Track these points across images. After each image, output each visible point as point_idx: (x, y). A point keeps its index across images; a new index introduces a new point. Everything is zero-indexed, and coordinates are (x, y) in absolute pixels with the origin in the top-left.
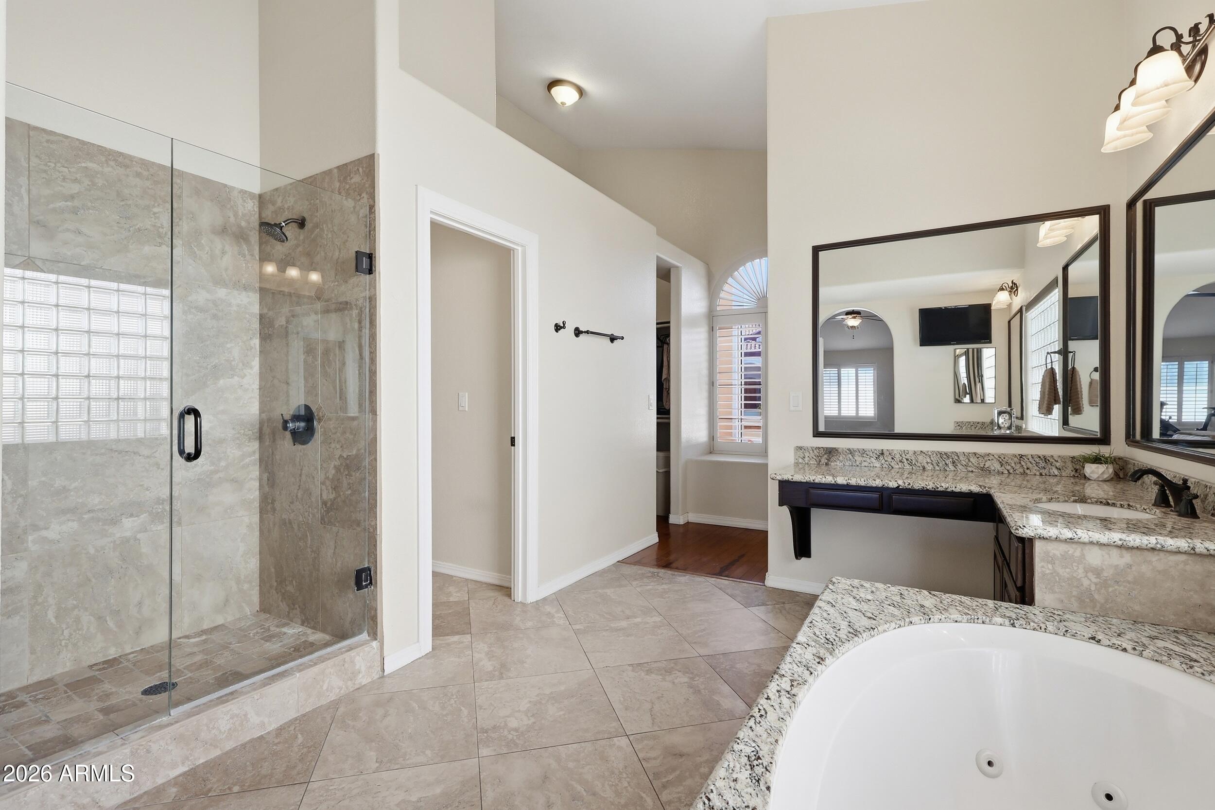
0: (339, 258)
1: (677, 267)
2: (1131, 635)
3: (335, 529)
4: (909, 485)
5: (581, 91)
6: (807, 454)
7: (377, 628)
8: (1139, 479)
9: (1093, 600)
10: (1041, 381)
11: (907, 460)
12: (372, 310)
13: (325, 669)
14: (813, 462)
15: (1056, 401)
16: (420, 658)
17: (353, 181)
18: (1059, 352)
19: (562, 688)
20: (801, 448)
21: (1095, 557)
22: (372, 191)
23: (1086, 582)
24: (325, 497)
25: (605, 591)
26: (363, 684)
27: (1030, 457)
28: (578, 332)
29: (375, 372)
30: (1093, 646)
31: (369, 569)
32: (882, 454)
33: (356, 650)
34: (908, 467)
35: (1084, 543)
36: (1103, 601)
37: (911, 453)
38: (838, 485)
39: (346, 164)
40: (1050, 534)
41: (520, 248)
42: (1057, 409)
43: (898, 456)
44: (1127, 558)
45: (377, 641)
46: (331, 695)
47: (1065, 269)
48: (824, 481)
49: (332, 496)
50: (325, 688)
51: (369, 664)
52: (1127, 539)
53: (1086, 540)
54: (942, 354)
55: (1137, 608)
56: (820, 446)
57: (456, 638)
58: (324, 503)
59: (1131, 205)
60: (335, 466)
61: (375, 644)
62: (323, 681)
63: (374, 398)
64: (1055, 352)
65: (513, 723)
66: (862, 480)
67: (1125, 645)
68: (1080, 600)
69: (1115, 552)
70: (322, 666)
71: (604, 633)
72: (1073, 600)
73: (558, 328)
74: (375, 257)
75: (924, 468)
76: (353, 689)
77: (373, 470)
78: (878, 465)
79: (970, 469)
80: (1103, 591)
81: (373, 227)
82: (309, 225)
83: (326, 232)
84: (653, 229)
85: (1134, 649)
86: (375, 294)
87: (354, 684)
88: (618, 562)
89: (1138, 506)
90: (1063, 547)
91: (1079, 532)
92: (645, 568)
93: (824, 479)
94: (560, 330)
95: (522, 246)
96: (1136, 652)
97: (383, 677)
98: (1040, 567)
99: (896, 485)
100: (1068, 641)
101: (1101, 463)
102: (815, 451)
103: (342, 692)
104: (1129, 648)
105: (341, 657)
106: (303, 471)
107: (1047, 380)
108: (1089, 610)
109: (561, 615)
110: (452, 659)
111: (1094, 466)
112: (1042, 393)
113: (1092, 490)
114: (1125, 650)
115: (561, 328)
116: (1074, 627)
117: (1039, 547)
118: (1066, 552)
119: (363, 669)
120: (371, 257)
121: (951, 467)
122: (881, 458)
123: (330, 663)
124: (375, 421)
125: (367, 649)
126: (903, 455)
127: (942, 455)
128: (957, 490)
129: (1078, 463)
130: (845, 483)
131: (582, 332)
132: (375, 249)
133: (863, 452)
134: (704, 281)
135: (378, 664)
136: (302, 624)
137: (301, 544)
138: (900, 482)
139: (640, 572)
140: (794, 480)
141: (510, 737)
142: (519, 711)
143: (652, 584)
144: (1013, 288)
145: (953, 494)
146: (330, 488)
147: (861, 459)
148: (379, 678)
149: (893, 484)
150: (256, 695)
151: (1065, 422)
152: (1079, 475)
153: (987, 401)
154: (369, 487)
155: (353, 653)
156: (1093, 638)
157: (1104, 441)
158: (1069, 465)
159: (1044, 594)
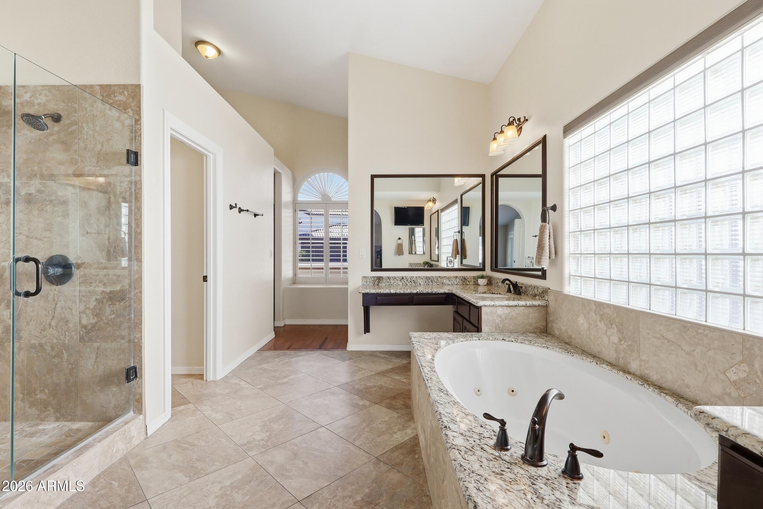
0: (101, 150)
1: (279, 173)
2: (512, 336)
3: (96, 345)
4: (422, 291)
5: (219, 52)
6: (368, 280)
7: (142, 406)
8: (504, 282)
9: (499, 327)
10: (452, 244)
11: (413, 281)
12: (137, 191)
13: (114, 438)
14: (371, 284)
15: (458, 254)
16: (166, 423)
17: (117, 98)
18: (459, 232)
19: (274, 416)
20: (365, 277)
21: (500, 311)
22: (138, 109)
23: (497, 321)
24: (84, 322)
25: (263, 366)
26: (136, 445)
27: (459, 277)
28: (240, 210)
29: (140, 233)
30: (503, 342)
31: (135, 368)
32: (403, 278)
33: (131, 422)
34: (413, 284)
35: (497, 306)
36: (502, 327)
37: (415, 277)
38: (391, 293)
39: (110, 86)
40: (487, 304)
41: (211, 155)
42: (458, 257)
43: (409, 279)
44: (509, 310)
45: (142, 415)
46: (118, 455)
47: (461, 196)
48: (385, 292)
49: (93, 321)
50: (114, 451)
51: (139, 431)
52: (509, 303)
53: (498, 305)
54: (403, 230)
55: (511, 327)
56: (374, 276)
57: (182, 407)
58: (85, 327)
59: (492, 176)
60: (96, 299)
61: (141, 417)
62: (114, 447)
63: (139, 251)
64: (457, 232)
65: (258, 438)
66: (402, 290)
67: (512, 340)
68: (496, 328)
69: (505, 308)
70: (112, 436)
71: (277, 387)
72: (493, 328)
73: (231, 207)
74: (141, 155)
75: (420, 284)
76: (130, 449)
77: (139, 300)
78: (401, 284)
79: (438, 284)
80: (502, 323)
81: (139, 134)
82: (65, 121)
83: (86, 129)
84: (272, 150)
85: (515, 340)
86: (141, 180)
87: (131, 445)
88: (258, 350)
89: (502, 293)
90: (491, 308)
91: (496, 302)
92: (277, 351)
93: (385, 291)
94: (233, 208)
95: (213, 154)
96: (516, 341)
97: (147, 438)
98: (484, 317)
99: (416, 292)
100: (496, 342)
101: (484, 278)
102: (372, 278)
103: (125, 452)
104: (513, 340)
105: (123, 429)
106: (58, 305)
107: (455, 244)
108: (498, 331)
109: (244, 382)
110: (190, 418)
111: (481, 280)
112: (453, 250)
113: (481, 289)
114: (512, 341)
115: (234, 207)
116: (498, 337)
117: (484, 310)
118: (491, 310)
119: (135, 435)
120: (136, 154)
121: (431, 283)
122: (402, 280)
123: (117, 433)
124: (140, 267)
125: (137, 421)
126: (412, 279)
127: (427, 278)
128: (440, 292)
129: (476, 278)
130: (394, 292)
131: (243, 210)
132: (141, 149)
133: (394, 278)
134: (291, 183)
135: (143, 430)
136: (57, 420)
137: (56, 361)
138: (418, 290)
139: (275, 354)
140: (371, 293)
141: (261, 444)
142: (257, 432)
143: (287, 359)
144: (434, 200)
145: (439, 294)
146: (90, 315)
147: (393, 281)
148: (145, 439)
149: (415, 292)
150: (74, 463)
151: (462, 262)
152: (477, 284)
153: (418, 253)
154: (134, 311)
155: (129, 425)
156: (503, 339)
157: (483, 269)
158: (473, 280)
159: (485, 327)
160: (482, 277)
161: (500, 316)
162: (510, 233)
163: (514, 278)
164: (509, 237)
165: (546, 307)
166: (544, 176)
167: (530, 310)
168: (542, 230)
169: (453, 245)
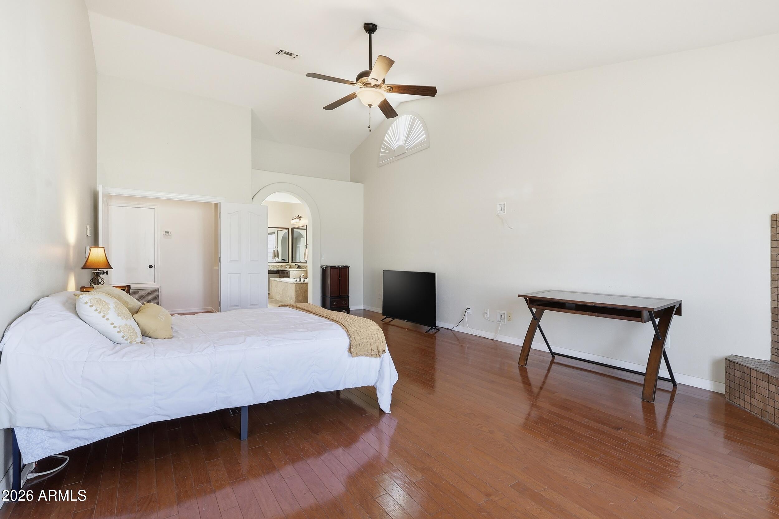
35: (294, 271)
69: (296, 271)
72: (293, 276)
80: (296, 275)
98: (290, 274)
113: (288, 267)
157: (288, 262)
158: (284, 266)
159: (290, 276)
160: (288, 265)
161: (295, 273)
162: (298, 243)
163: (298, 264)
164: (298, 246)
165: (307, 270)
166: (306, 229)
167: (303, 271)
168: (305, 250)
169: (273, 253)
